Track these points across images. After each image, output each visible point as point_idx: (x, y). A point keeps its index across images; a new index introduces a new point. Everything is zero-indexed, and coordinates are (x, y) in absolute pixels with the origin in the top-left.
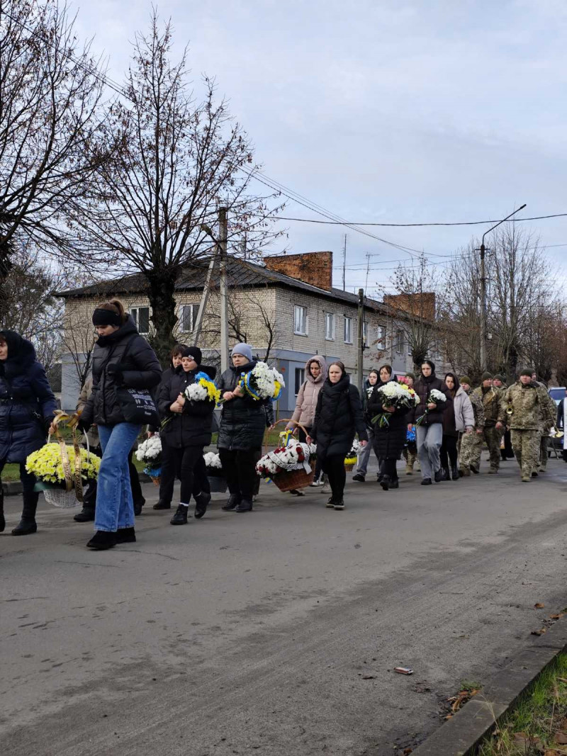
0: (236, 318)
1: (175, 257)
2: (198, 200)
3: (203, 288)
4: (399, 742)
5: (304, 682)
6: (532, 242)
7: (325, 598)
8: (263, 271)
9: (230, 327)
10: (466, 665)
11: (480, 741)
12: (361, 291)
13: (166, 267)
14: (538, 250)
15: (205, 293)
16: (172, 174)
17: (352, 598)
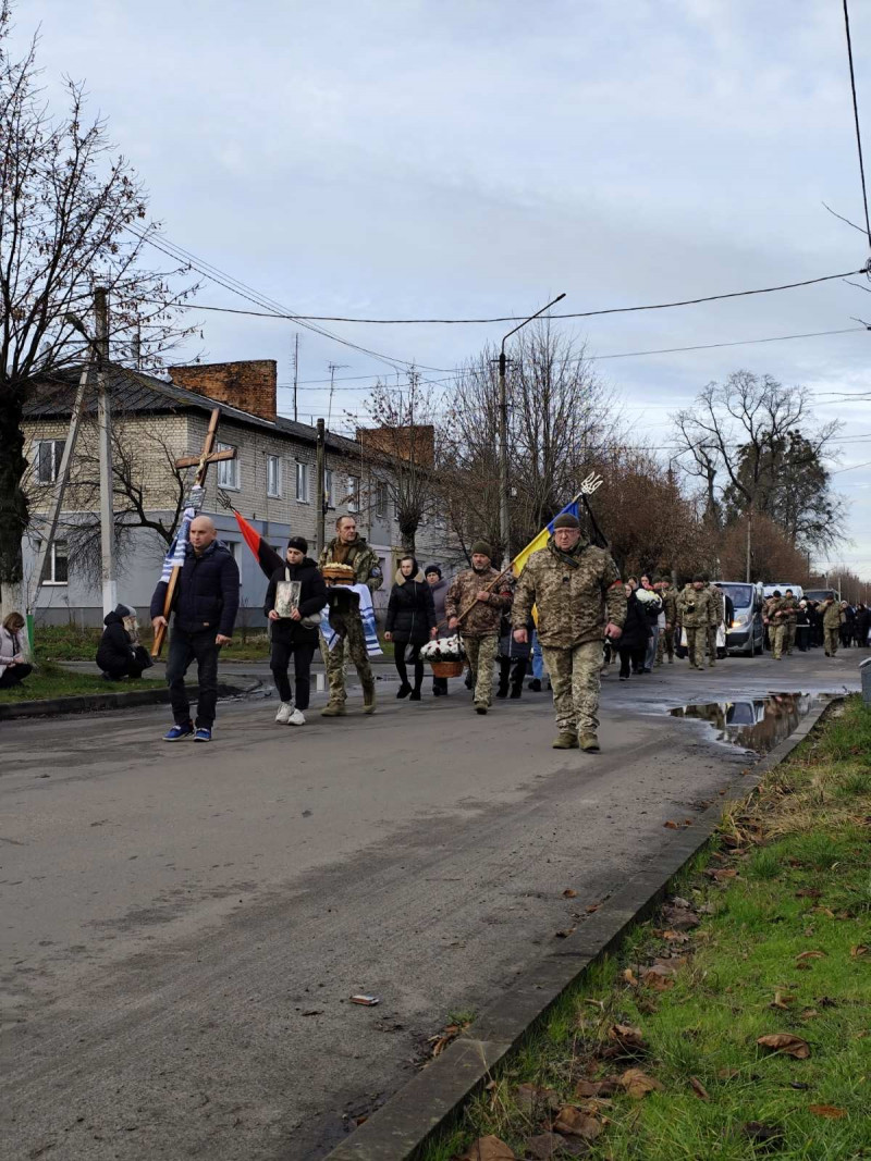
0: (125, 462)
1: (23, 365)
2: (58, 276)
3: (69, 416)
4: (351, 1108)
5: (212, 1025)
6: (575, 350)
7: (252, 896)
8: (167, 389)
9: (116, 475)
10: (458, 987)
11: (466, 1100)
12: (321, 422)
13: (9, 382)
14: (584, 362)
15: (73, 424)
16: (16, 233)
17: (294, 893)
